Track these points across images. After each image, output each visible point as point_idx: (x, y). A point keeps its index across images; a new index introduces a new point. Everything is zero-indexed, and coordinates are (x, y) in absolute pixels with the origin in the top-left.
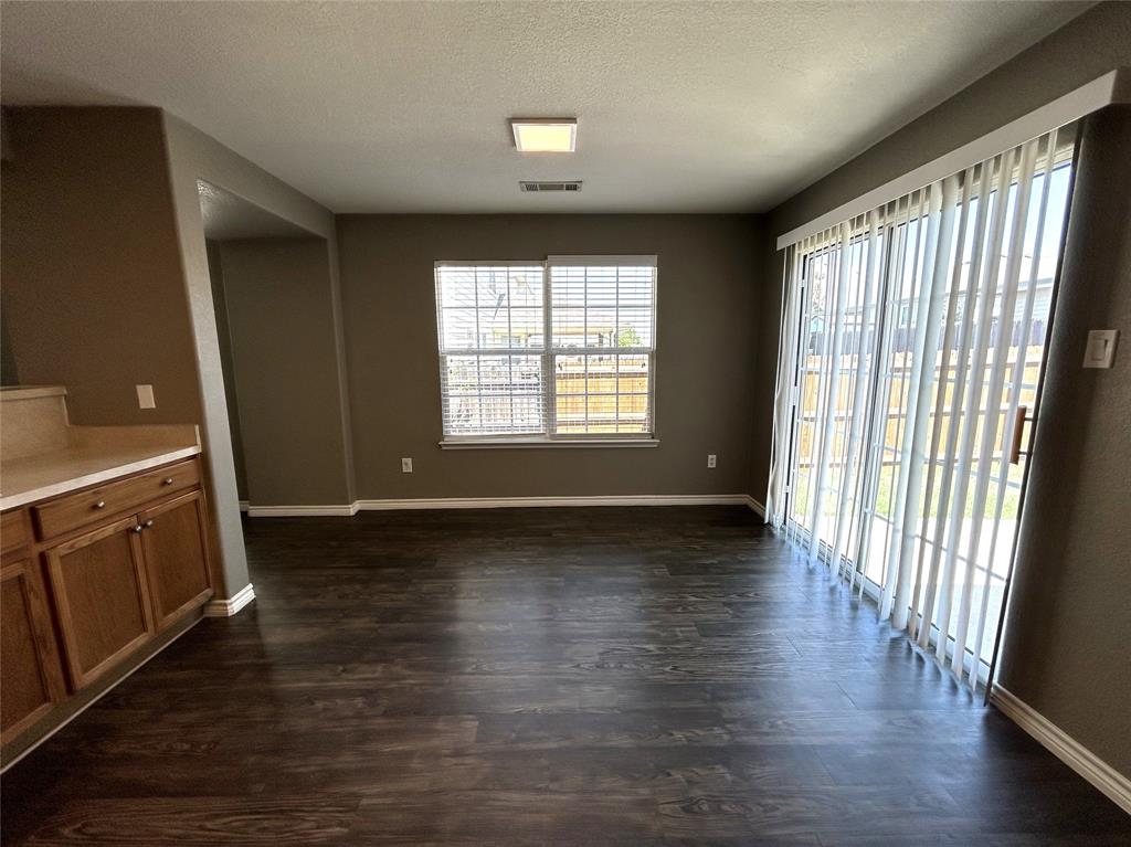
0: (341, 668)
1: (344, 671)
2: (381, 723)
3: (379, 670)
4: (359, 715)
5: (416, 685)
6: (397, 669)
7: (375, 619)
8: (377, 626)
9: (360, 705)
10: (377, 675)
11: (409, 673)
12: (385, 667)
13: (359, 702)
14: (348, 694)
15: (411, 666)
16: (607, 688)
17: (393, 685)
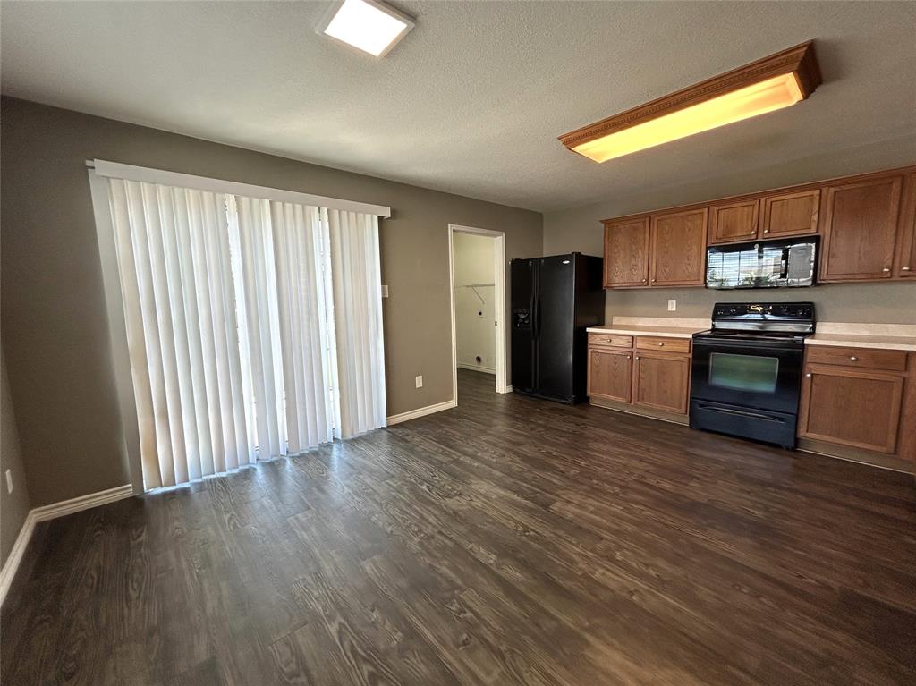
0: (634, 598)
1: (632, 593)
2: (606, 535)
3: (599, 575)
4: (620, 548)
5: (573, 544)
6: (582, 565)
8: (588, 637)
9: (618, 553)
10: (602, 570)
11: (574, 556)
12: (593, 574)
13: (619, 556)
14: (628, 568)
15: (572, 561)
16: (474, 487)
17: (590, 554)
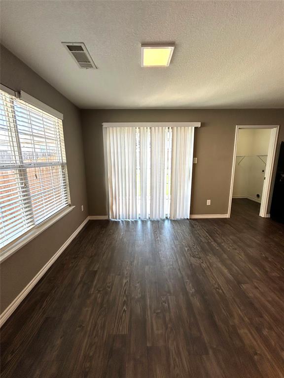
0: (256, 357)
1: (256, 354)
3: (243, 331)
4: (271, 328)
5: (240, 309)
6: (236, 321)
7: (204, 357)
8: (211, 352)
9: (266, 330)
10: (246, 331)
11: (235, 315)
12: (240, 329)
13: (265, 332)
14: (266, 341)
15: (232, 316)
16: (209, 258)
17: (246, 319)
